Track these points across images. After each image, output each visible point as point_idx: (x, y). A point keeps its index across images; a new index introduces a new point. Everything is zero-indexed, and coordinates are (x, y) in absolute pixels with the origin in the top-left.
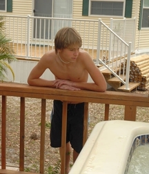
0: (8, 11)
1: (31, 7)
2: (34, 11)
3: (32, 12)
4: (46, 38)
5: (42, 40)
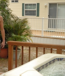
0: (37, 16)
1: (47, 14)
2: (49, 16)
3: (48, 17)
4: (54, 28)
5: (52, 29)
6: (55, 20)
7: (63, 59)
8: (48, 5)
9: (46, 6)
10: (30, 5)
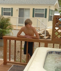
0: (11, 16)
2: (19, 16)
5: (21, 24)
6: (22, 19)
7: (53, 52)
8: (18, 9)
9: (17, 10)
10: (7, 9)
